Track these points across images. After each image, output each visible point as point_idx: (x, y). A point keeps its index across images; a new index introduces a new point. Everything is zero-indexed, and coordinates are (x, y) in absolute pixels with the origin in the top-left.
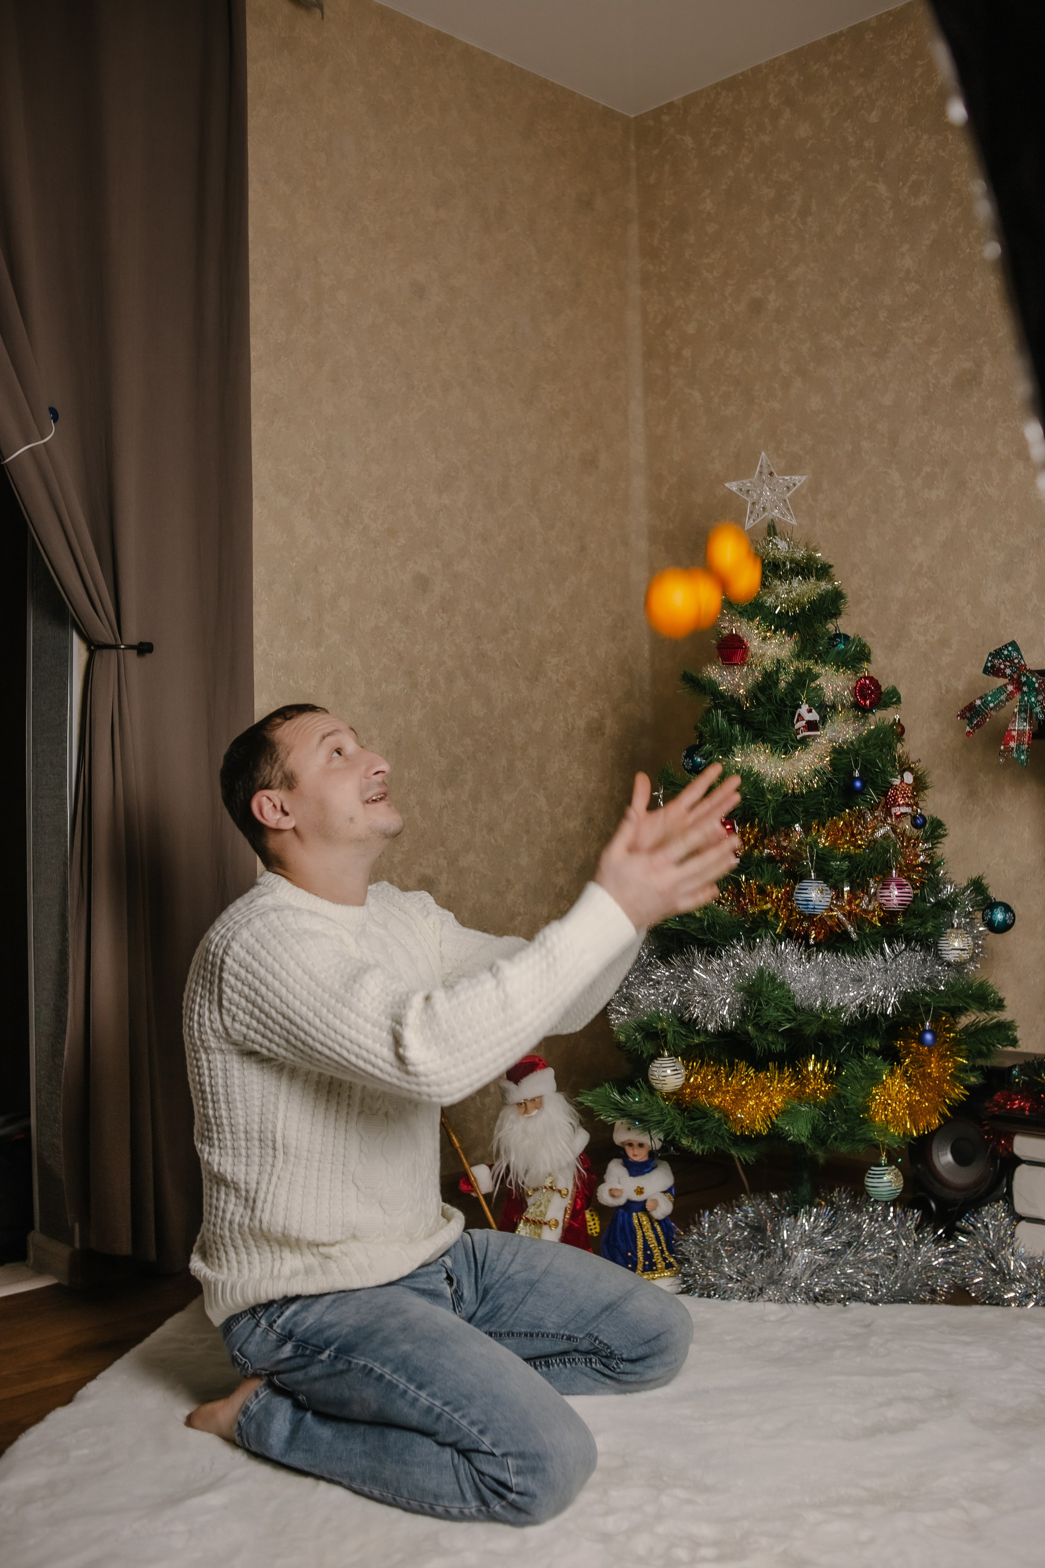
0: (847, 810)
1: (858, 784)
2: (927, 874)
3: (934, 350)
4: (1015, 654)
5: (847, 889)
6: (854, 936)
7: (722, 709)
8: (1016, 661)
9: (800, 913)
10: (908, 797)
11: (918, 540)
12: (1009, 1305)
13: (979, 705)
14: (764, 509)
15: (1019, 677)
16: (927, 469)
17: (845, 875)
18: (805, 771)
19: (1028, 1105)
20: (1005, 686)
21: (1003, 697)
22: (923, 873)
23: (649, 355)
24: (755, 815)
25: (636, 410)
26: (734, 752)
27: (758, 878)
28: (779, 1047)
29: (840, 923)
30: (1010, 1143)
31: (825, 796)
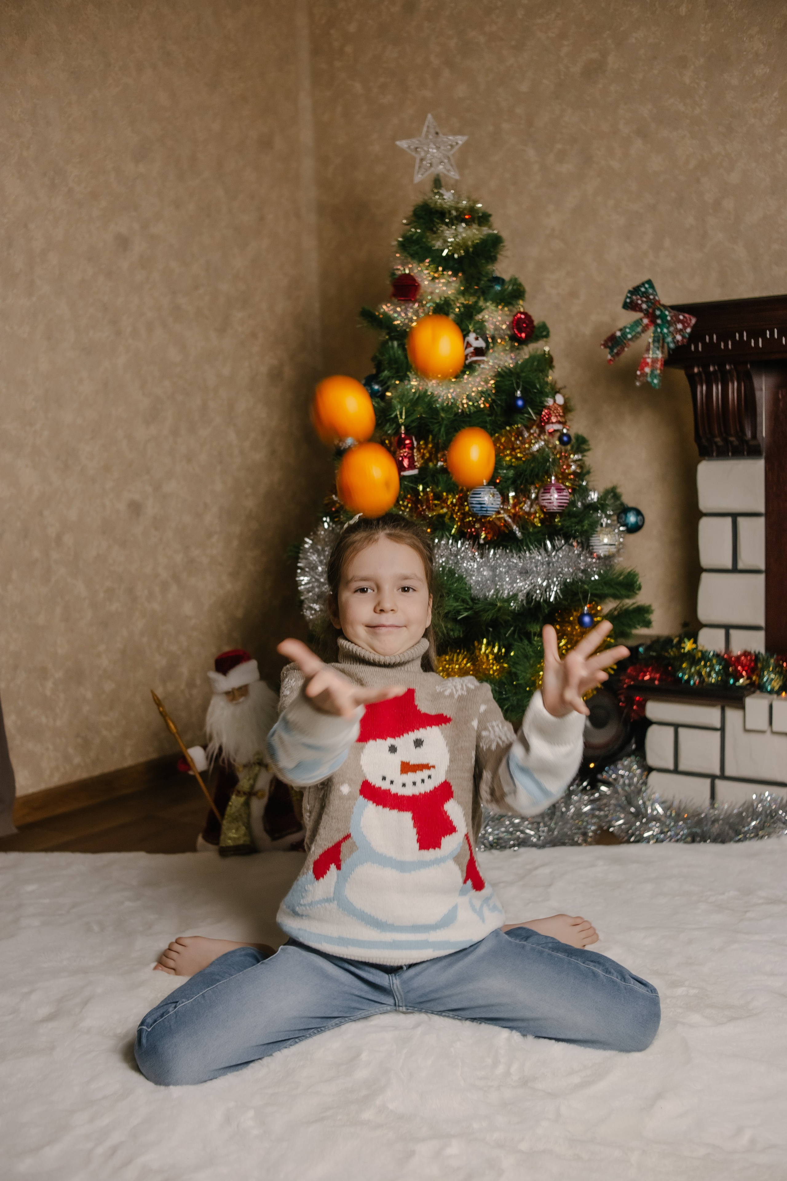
0: (508, 428)
1: (520, 403)
2: (578, 481)
3: (566, 43)
4: (651, 291)
5: (512, 494)
6: (519, 534)
7: (397, 339)
8: (651, 297)
9: (474, 515)
10: (560, 415)
11: (551, 208)
12: (648, 842)
13: (619, 337)
14: (431, 164)
15: (654, 311)
16: (559, 146)
17: (509, 482)
18: (473, 392)
19: (658, 676)
20: (641, 319)
21: (639, 329)
22: (575, 480)
23: (316, 52)
24: (430, 432)
25: (305, 101)
26: (409, 377)
27: (435, 487)
28: (456, 634)
29: (507, 525)
30: (642, 707)
31: (489, 415)
